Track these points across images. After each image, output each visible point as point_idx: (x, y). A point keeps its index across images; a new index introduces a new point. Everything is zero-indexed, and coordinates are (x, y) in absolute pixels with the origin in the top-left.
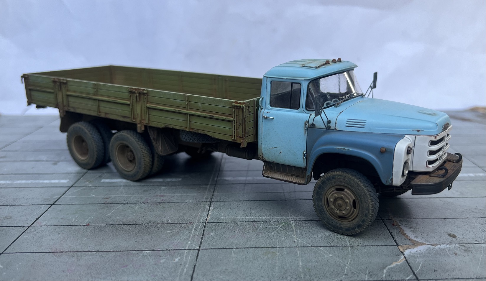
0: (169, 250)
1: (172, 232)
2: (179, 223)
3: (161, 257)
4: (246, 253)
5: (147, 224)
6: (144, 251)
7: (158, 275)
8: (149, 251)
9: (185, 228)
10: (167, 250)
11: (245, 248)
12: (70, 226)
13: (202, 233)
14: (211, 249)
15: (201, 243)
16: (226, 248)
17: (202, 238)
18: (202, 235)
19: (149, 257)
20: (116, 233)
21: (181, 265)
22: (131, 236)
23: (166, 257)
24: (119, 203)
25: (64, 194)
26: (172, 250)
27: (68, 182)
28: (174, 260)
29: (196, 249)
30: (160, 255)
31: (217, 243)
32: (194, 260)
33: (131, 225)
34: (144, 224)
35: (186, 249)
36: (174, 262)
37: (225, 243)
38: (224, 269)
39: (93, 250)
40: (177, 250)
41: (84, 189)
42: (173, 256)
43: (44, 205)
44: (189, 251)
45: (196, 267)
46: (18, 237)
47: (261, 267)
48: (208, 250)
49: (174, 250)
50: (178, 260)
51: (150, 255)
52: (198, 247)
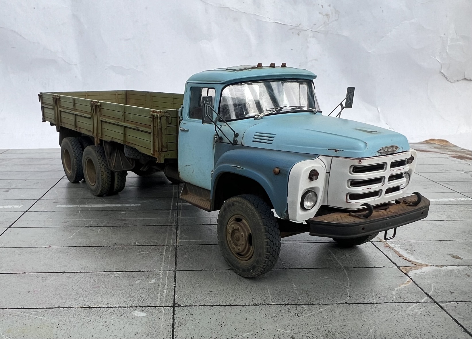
0: (143, 271)
1: (142, 254)
2: (147, 245)
3: (135, 278)
5: (113, 246)
7: (136, 296)
8: (120, 273)
9: (155, 250)
10: (140, 271)
13: (175, 255)
14: (189, 270)
15: (176, 264)
16: (205, 270)
17: (176, 259)
18: (175, 257)
19: (122, 278)
21: (159, 286)
22: (98, 258)
23: (141, 278)
26: (145, 271)
28: (151, 281)
29: (171, 270)
30: (134, 276)
31: (194, 265)
32: (172, 282)
33: (96, 247)
34: (110, 246)
35: (160, 271)
36: (150, 283)
37: (203, 265)
38: (208, 291)
40: (151, 271)
42: (147, 277)
44: (165, 272)
45: (176, 288)
48: (186, 271)
49: (148, 271)
50: (154, 281)
51: (123, 276)
52: (174, 269)
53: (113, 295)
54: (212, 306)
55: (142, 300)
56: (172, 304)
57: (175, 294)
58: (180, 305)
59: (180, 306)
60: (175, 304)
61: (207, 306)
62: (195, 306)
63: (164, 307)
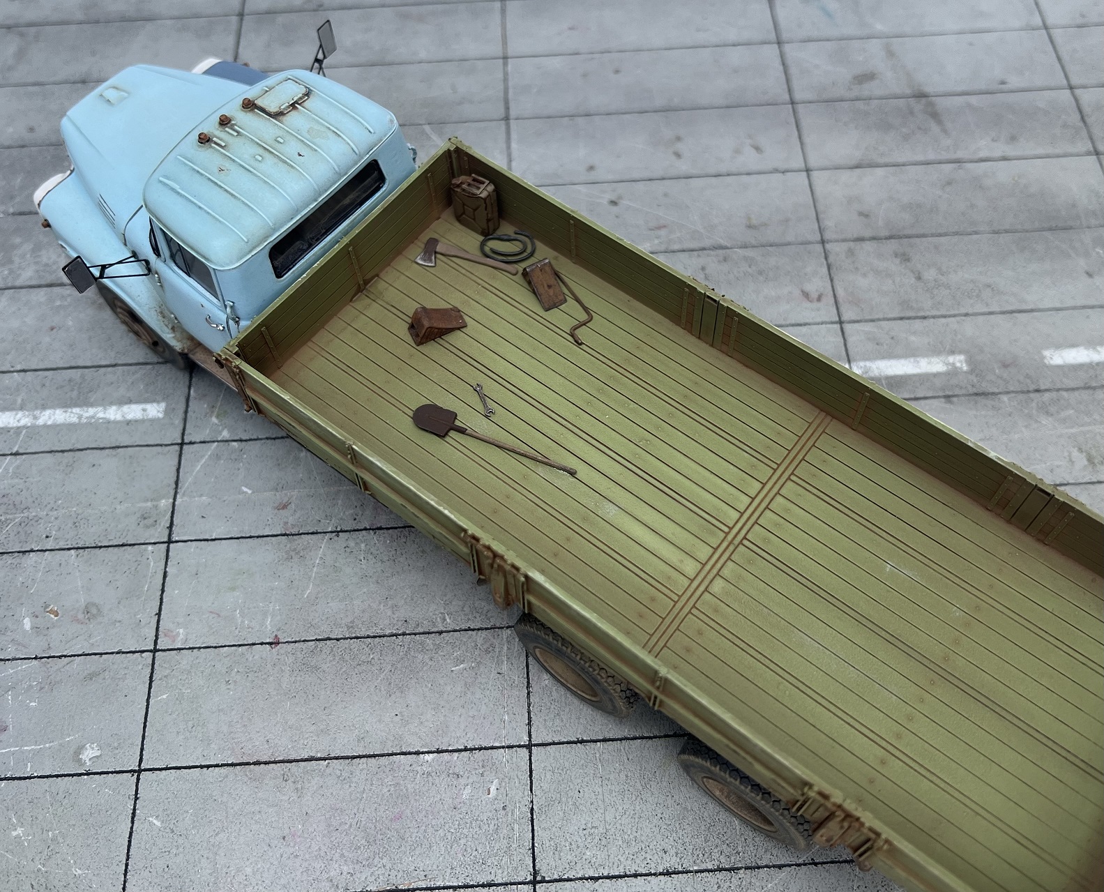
0: (471, 750)
1: (462, 673)
2: (469, 629)
3: (460, 780)
4: (626, 761)
5: (404, 634)
6: (421, 756)
7: (469, 850)
8: (431, 755)
9: (487, 651)
10: (466, 749)
11: (621, 740)
12: (240, 649)
13: (526, 676)
14: (554, 743)
15: (530, 718)
16: (582, 742)
17: (528, 693)
18: (526, 684)
19: (437, 781)
20: (345, 676)
21: (504, 808)
22: (380, 690)
23: (471, 780)
24: (317, 533)
25: (177, 483)
26: (475, 749)
27: (166, 412)
28: (489, 790)
29: (522, 743)
30: (457, 770)
31: (562, 721)
32: (526, 794)
33: (369, 640)
34: (396, 635)
35: (503, 747)
36: (489, 798)
37: (579, 718)
38: (589, 825)
39: (319, 755)
40: (486, 748)
41: (218, 457)
42: (482, 775)
43: (150, 548)
44: (511, 750)
45: (535, 817)
46: (148, 701)
47: (659, 815)
48: (548, 747)
49: (480, 749)
50: (495, 790)
51: (438, 774)
52: (526, 738)
53: (430, 847)
54: (595, 879)
55: (481, 861)
56: (531, 874)
57: (533, 839)
58: (544, 877)
59: (543, 881)
60: (535, 873)
61: (587, 879)
62: (569, 880)
63: (519, 886)
